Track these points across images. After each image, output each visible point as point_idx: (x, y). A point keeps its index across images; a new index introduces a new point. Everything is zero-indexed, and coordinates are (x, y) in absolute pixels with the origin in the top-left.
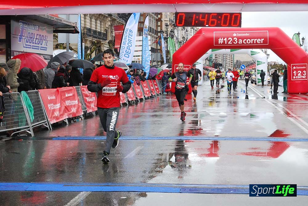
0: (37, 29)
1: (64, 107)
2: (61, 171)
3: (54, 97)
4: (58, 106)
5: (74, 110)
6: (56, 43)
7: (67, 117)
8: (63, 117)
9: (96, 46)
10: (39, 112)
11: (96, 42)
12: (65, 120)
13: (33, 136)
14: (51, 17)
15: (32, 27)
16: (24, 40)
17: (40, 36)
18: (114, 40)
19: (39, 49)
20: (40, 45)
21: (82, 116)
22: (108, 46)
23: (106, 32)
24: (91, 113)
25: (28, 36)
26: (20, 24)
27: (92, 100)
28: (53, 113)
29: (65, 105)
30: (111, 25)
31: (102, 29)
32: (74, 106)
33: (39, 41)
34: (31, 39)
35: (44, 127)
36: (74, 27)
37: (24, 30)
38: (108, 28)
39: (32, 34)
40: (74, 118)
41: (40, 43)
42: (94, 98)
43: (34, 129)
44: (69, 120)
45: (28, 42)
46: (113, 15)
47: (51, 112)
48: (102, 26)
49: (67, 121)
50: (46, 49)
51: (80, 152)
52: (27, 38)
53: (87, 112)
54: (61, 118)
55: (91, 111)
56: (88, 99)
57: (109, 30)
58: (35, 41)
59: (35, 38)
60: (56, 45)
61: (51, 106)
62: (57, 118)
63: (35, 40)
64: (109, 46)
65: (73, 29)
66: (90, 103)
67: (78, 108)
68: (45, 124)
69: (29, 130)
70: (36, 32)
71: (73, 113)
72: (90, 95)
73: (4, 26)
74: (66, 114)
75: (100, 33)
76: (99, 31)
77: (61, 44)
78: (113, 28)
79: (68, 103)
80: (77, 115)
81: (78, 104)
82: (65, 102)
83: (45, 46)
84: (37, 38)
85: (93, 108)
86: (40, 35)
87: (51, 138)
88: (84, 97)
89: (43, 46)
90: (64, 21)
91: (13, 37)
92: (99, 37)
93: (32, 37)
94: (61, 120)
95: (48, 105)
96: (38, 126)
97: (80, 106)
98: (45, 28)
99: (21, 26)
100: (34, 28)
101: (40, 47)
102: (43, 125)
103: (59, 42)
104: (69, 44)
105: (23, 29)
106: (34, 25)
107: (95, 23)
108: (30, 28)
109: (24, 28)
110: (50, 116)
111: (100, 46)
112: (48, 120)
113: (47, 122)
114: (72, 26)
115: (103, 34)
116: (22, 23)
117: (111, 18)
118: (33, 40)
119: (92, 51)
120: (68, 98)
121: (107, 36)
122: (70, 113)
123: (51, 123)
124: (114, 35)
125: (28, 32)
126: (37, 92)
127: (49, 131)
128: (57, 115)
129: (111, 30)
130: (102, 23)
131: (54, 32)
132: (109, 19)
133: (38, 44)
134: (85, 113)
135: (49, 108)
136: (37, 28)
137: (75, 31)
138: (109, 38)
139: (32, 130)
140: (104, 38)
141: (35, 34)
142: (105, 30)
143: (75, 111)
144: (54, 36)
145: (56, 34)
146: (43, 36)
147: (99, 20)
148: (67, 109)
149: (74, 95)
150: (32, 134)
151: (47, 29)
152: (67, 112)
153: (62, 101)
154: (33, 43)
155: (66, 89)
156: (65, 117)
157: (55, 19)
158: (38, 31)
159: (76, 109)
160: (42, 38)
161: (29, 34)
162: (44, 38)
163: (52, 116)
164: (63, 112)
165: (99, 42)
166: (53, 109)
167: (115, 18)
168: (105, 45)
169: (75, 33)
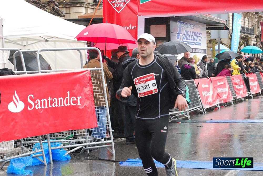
0: (192, 28)
1: (216, 94)
2: (213, 150)
3: (207, 86)
4: (211, 93)
5: (225, 96)
6: (210, 39)
7: (219, 103)
8: (215, 103)
9: (244, 40)
10: (194, 99)
11: (244, 36)
12: (217, 105)
13: (189, 119)
14: (204, 17)
15: (189, 26)
16: (181, 37)
17: (195, 34)
18: (261, 34)
19: (194, 44)
20: (195, 41)
21: (232, 102)
22: (255, 40)
23: (254, 28)
24: (240, 99)
25: (185, 33)
26: (178, 24)
27: (241, 88)
28: (207, 99)
29: (217, 92)
30: (258, 22)
31: (250, 25)
32: (225, 93)
33: (194, 37)
34: (188, 36)
35: (199, 111)
36: (224, 24)
37: (182, 29)
38: (255, 24)
39: (188, 31)
40: (225, 104)
41: (195, 40)
42: (243, 86)
43: (191, 113)
44: (221, 105)
45: (185, 39)
46: (259, 13)
47: (205, 98)
48: (250, 23)
49: (219, 106)
50: (200, 44)
51: (230, 134)
52: (184, 36)
53: (236, 98)
54: (214, 103)
55: (240, 97)
56: (237, 87)
57: (256, 26)
58: (191, 38)
59: (191, 35)
60: (210, 41)
61: (205, 93)
62: (210, 104)
63: (190, 36)
64: (257, 40)
65: (224, 26)
66: (239, 90)
67: (229, 95)
68: (200, 109)
69: (186, 114)
70: (191, 30)
71: (225, 100)
72: (239, 83)
73: (165, 26)
74: (218, 100)
75: (248, 29)
76: (247, 27)
77: (214, 39)
78: (260, 24)
79: (219, 90)
80: (228, 101)
81: (229, 91)
82: (217, 90)
83: (200, 42)
84: (193, 35)
85: (242, 95)
86: (195, 32)
87: (205, 122)
88: (234, 85)
89: (198, 41)
90: (215, 19)
91: (173, 35)
92: (247, 32)
93: (188, 34)
94: (214, 105)
95: (203, 92)
96: (194, 111)
97: (230, 93)
98: (200, 26)
99: (179, 25)
100: (190, 27)
101: (195, 43)
102: (198, 109)
103: (212, 38)
104: (221, 39)
105: (180, 28)
106: (190, 24)
107: (243, 20)
108: (187, 27)
109: (182, 27)
110: (204, 102)
111: (248, 40)
112: (203, 105)
113: (201, 107)
114: (223, 24)
115: (250, 30)
116: (179, 23)
117: (257, 16)
118: (189, 37)
119: (241, 44)
120: (220, 86)
121: (255, 32)
122: (222, 99)
123: (205, 108)
124: (260, 30)
125: (185, 30)
126: (193, 81)
127: (203, 115)
128: (210, 101)
129: (257, 26)
130: (250, 20)
131: (207, 29)
132: (256, 16)
133: (194, 40)
134: (235, 99)
135: (203, 95)
136: (192, 26)
137: (225, 27)
138: (257, 33)
139: (188, 114)
140: (251, 33)
141: (190, 31)
142: (253, 26)
143: (226, 98)
144: (208, 33)
145: (209, 31)
146: (198, 33)
147: (247, 17)
148: (219, 95)
149: (224, 84)
150: (189, 118)
151: (201, 27)
152: (219, 99)
153: (215, 89)
154: (189, 39)
155: (218, 79)
156: (218, 103)
157: (207, 17)
158: (193, 29)
159: (226, 95)
160: (197, 35)
161: (186, 32)
162: (199, 35)
163: (206, 102)
164: (215, 98)
165: (247, 37)
166: (206, 95)
167: (262, 15)
168: (252, 39)
169: (225, 30)
